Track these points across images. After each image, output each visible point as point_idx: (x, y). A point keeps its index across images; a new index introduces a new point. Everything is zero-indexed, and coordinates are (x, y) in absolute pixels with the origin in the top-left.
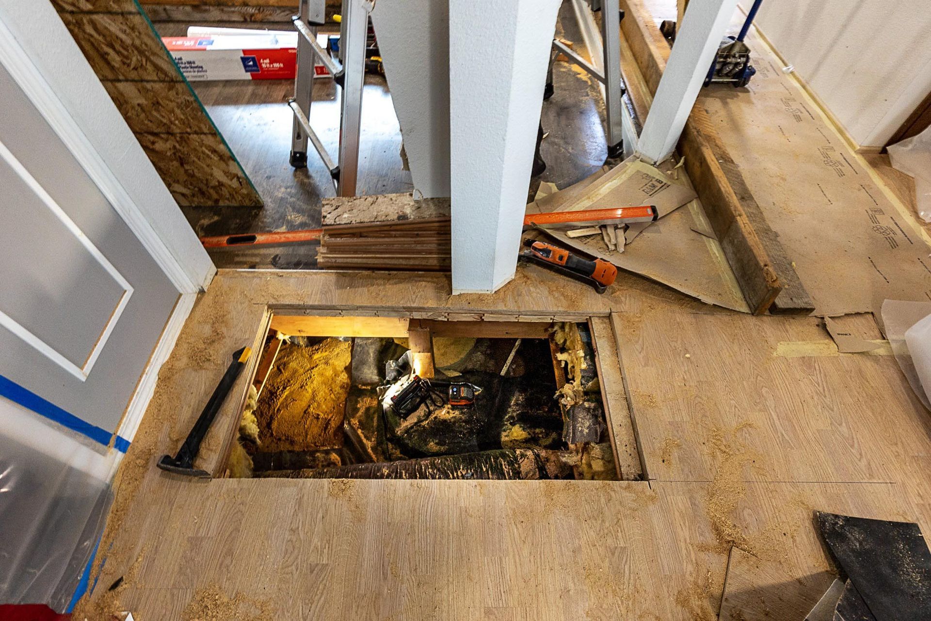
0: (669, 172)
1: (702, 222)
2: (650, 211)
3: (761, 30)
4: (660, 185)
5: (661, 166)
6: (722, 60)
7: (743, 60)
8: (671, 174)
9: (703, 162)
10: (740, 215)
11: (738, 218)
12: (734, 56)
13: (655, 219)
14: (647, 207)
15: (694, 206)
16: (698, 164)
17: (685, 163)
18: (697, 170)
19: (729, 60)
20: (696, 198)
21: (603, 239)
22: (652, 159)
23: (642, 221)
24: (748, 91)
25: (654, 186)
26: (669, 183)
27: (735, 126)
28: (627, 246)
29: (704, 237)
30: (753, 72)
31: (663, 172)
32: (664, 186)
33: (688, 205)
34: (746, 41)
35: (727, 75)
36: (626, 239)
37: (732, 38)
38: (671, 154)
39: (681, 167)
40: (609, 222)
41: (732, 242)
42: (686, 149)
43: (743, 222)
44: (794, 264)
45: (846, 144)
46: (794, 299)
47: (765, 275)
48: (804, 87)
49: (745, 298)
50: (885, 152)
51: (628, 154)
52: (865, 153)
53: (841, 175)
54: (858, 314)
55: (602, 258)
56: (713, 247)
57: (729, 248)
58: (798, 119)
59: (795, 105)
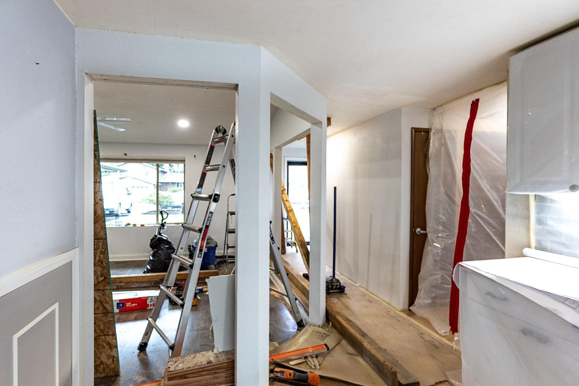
0: (327, 329)
1: (350, 349)
2: (324, 346)
3: (341, 273)
4: (325, 335)
5: (323, 327)
6: (330, 284)
7: (338, 284)
8: (328, 330)
9: (339, 322)
10: (363, 342)
11: (363, 343)
12: (334, 283)
13: (328, 349)
14: (322, 345)
15: (344, 342)
16: (337, 323)
17: (332, 324)
18: (338, 327)
19: (333, 284)
20: (343, 339)
21: (307, 364)
22: (317, 325)
23: (323, 352)
24: (346, 294)
25: (323, 336)
26: (329, 334)
27: (347, 308)
28: (321, 366)
29: (354, 356)
30: (344, 287)
31: (324, 330)
32: (327, 335)
33: (341, 342)
34: (336, 277)
35: (335, 289)
36: (319, 362)
37: (331, 277)
38: (325, 322)
39: (331, 326)
40: (307, 355)
41: (366, 355)
42: (330, 318)
43: (366, 344)
44: (399, 362)
45: (394, 309)
46: (408, 379)
47: (386, 367)
48: (367, 290)
49: (386, 383)
50: (410, 310)
51: (307, 324)
52: (403, 311)
53: (399, 321)
54: (441, 382)
55: (310, 372)
56: (360, 359)
57: (367, 359)
58: (371, 302)
59: (367, 297)
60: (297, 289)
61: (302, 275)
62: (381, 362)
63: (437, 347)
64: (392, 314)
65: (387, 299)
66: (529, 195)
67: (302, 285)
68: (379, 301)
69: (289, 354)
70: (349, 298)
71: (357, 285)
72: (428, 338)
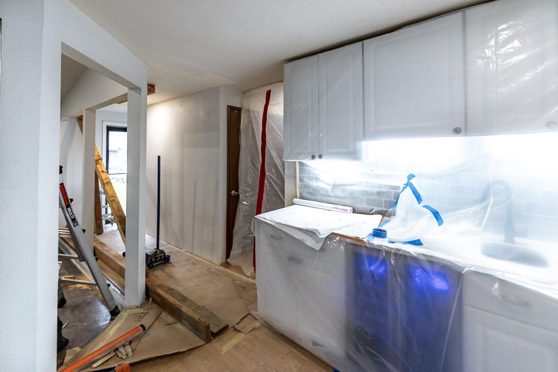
0: (146, 307)
1: (170, 319)
2: (140, 328)
3: (168, 242)
4: (143, 315)
5: (142, 306)
6: (154, 257)
7: (163, 254)
8: (148, 307)
9: (159, 295)
10: (182, 307)
11: (182, 308)
12: (158, 254)
13: (144, 329)
14: (138, 327)
15: (164, 314)
16: (157, 297)
17: (153, 300)
18: (158, 300)
19: (157, 256)
20: (163, 311)
21: (118, 356)
22: (135, 306)
23: (137, 335)
24: (171, 263)
25: (140, 316)
26: (148, 311)
27: (171, 276)
28: (134, 352)
29: (173, 325)
30: (169, 257)
31: (143, 309)
32: (145, 314)
33: (161, 315)
34: (160, 248)
35: (160, 261)
36: (132, 348)
37: (155, 249)
38: (145, 299)
39: (152, 302)
40: (117, 346)
41: (185, 319)
42: (151, 294)
43: (185, 309)
44: (214, 313)
45: (214, 265)
46: (220, 326)
47: (201, 323)
48: (192, 254)
49: (201, 338)
50: (227, 262)
51: (122, 309)
52: (222, 265)
53: (217, 275)
54: (245, 317)
55: (118, 365)
56: (179, 326)
57: (185, 322)
58: (194, 264)
59: (191, 261)
60: (114, 272)
61: (122, 255)
62: (196, 321)
63: (244, 288)
64: (213, 270)
65: (209, 258)
66: (295, 162)
67: (120, 267)
68: (202, 261)
69: (93, 355)
70: (173, 266)
71: (182, 251)
72: (238, 283)
